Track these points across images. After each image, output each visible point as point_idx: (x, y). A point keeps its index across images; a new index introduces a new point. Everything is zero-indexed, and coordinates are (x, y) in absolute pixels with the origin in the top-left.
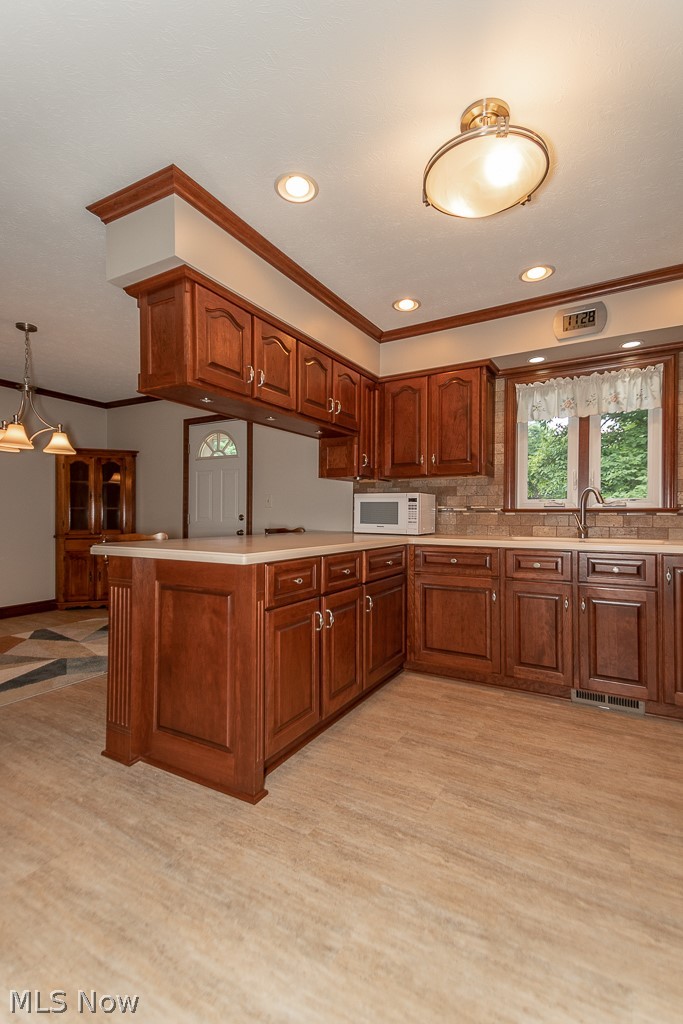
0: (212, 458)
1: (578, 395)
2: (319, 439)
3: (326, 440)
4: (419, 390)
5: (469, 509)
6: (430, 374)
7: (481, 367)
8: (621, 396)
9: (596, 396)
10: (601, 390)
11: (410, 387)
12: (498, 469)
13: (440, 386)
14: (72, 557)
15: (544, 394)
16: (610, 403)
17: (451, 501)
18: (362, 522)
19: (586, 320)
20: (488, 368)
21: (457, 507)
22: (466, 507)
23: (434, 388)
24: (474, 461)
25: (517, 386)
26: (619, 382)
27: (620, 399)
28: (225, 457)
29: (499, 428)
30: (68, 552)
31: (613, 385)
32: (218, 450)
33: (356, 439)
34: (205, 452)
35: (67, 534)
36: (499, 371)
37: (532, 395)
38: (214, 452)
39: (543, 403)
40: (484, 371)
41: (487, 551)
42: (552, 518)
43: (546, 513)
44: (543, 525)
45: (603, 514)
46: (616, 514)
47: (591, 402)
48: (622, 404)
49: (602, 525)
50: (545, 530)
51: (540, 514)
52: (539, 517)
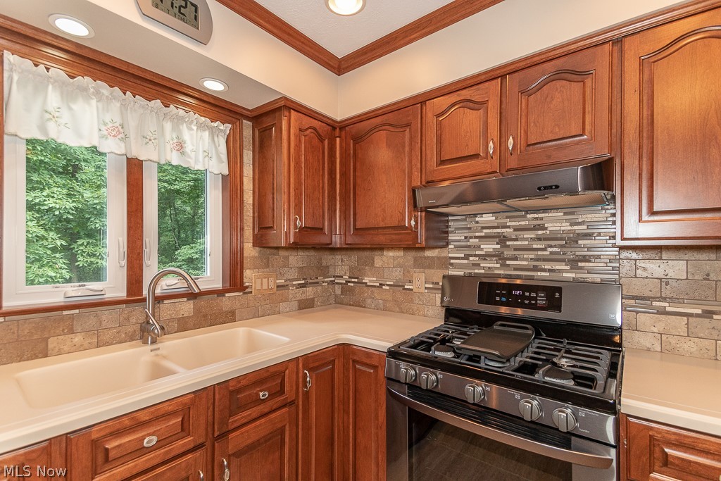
1: (130, 122)
8: (188, 147)
9: (157, 135)
10: (163, 128)
15: (68, 97)
26: (185, 128)
27: (187, 150)
31: (176, 128)
37: (42, 89)
42: (90, 317)
43: (77, 311)
44: (72, 331)
45: (169, 301)
46: (185, 299)
47: (150, 140)
48: (189, 157)
49: (168, 317)
50: (77, 339)
51: (65, 313)
52: (63, 319)
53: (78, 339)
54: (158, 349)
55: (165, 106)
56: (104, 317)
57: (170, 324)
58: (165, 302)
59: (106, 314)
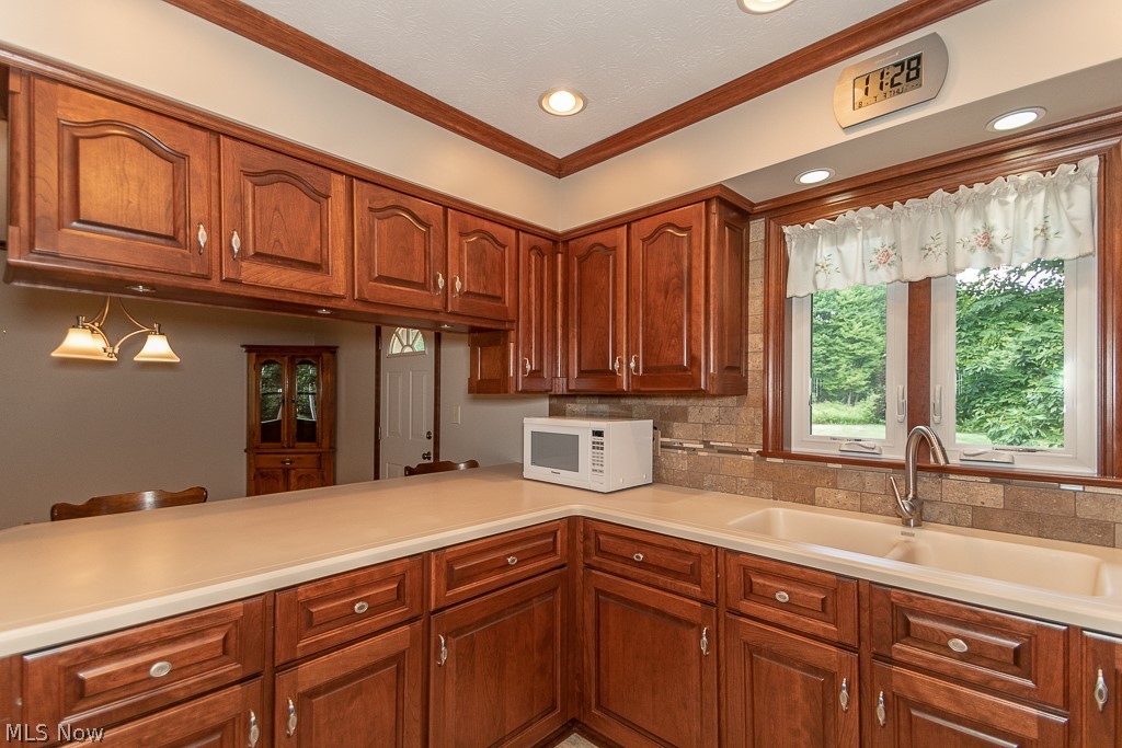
0: (401, 355)
1: (904, 236)
2: (469, 333)
3: (476, 335)
4: (614, 248)
5: (707, 444)
6: (628, 221)
7: (708, 201)
8: (998, 235)
9: (943, 239)
10: (952, 224)
11: (601, 245)
12: (755, 379)
13: (644, 240)
14: (263, 475)
15: (837, 239)
16: (973, 250)
17: (679, 431)
18: (533, 463)
19: (901, 79)
20: (722, 201)
21: (690, 440)
22: (704, 442)
23: (637, 245)
24: (694, 370)
25: (786, 230)
26: (994, 207)
27: (997, 241)
28: (414, 354)
29: (755, 307)
30: (258, 469)
31: (980, 212)
32: (408, 345)
33: (512, 334)
34: (395, 347)
35: (257, 448)
36: (753, 205)
37: (814, 245)
38: (404, 347)
39: (835, 256)
40: (714, 208)
41: (693, 549)
42: (852, 477)
43: (840, 466)
44: (835, 486)
45: (958, 477)
46: (988, 480)
47: (930, 249)
48: (1001, 251)
49: (956, 500)
50: (839, 496)
51: (830, 465)
52: (827, 471)
53: (841, 496)
54: (913, 535)
55: (952, 192)
56: (867, 478)
57: (960, 511)
58: (951, 477)
59: (871, 477)
